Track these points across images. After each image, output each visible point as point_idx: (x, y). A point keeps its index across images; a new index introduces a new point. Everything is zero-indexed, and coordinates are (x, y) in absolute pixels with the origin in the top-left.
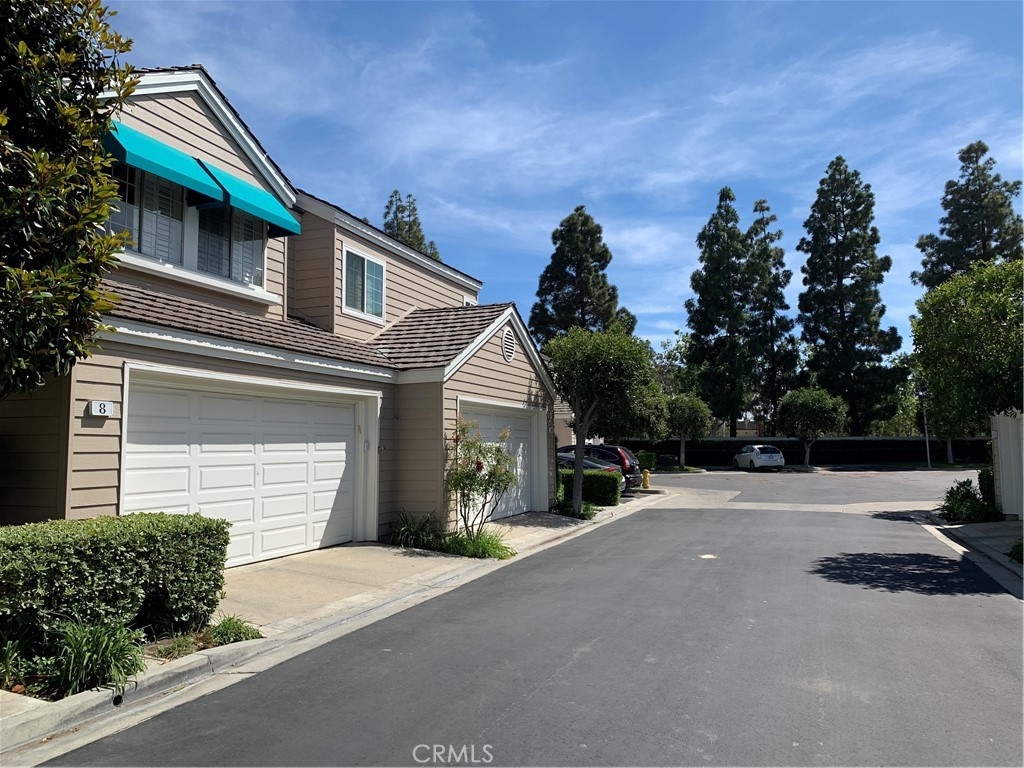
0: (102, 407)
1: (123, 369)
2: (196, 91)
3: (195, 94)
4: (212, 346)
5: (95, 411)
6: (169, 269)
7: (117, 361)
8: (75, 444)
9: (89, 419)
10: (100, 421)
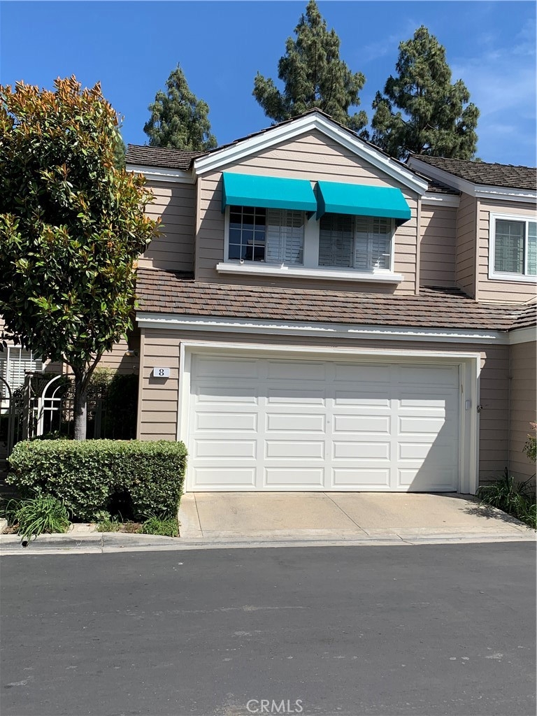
0: (161, 371)
1: (179, 346)
2: (315, 129)
3: (315, 132)
4: (255, 326)
5: (156, 374)
6: (284, 270)
7: (175, 341)
8: (142, 394)
9: (153, 380)
10: (162, 380)
